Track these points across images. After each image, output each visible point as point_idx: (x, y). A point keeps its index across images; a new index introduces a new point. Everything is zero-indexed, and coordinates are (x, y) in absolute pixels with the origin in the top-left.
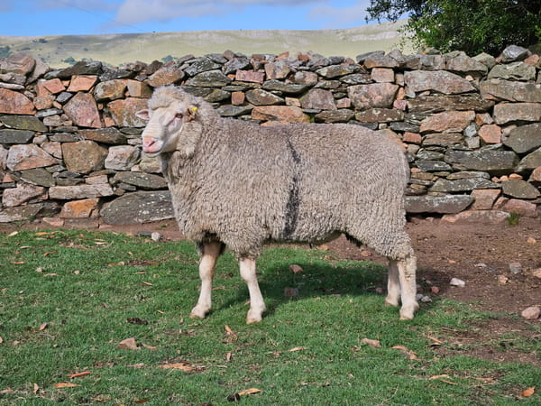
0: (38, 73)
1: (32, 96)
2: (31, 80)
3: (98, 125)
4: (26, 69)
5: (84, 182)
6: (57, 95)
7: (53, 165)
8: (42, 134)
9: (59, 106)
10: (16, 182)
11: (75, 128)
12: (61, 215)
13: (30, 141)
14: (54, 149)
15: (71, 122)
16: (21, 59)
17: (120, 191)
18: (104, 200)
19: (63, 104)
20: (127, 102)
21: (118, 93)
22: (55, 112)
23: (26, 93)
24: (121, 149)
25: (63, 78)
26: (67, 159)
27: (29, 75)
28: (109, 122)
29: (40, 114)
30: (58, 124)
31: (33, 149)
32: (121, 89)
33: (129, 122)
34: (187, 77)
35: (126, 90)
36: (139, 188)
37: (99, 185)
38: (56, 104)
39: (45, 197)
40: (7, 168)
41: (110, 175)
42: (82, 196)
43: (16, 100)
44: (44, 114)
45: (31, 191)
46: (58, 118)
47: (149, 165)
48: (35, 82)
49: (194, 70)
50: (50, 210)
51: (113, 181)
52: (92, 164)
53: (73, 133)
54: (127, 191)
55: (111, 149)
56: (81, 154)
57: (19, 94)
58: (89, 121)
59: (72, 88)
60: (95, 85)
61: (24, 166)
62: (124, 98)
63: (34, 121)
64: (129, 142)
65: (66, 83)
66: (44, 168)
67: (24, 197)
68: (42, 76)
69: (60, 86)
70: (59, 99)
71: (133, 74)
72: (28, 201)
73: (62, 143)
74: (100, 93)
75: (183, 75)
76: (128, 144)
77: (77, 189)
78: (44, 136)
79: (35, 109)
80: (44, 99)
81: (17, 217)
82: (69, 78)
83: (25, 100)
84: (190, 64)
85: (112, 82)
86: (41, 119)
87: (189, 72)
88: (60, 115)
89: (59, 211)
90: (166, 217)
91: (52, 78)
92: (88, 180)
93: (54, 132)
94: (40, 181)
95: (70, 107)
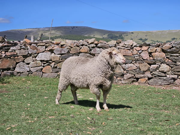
0: (134, 45)
1: (132, 51)
2: (132, 47)
3: (148, 59)
4: (131, 44)
5: (144, 74)
6: (138, 51)
7: (137, 69)
8: (134, 61)
9: (139, 54)
10: (127, 73)
11: (142, 60)
12: (138, 82)
13: (131, 63)
14: (137, 65)
15: (142, 58)
16: (130, 42)
17: (153, 77)
18: (149, 79)
19: (140, 53)
20: (156, 53)
21: (154, 51)
22: (138, 55)
23: (131, 50)
24: (154, 66)
25: (140, 47)
26: (140, 68)
27: (132, 46)
28: (151, 58)
29: (134, 56)
30: (138, 58)
31: (132, 65)
32: (155, 50)
33: (157, 58)
34: (173, 47)
35: (156, 50)
36: (159, 76)
37: (148, 74)
38: (138, 53)
39: (134, 77)
40: (125, 70)
41: (151, 72)
42: (143, 77)
43: (128, 52)
44: (135, 56)
45: (131, 75)
46: (139, 57)
47: (162, 70)
48: (133, 48)
49: (175, 45)
50: (135, 81)
51: (152, 74)
52: (146, 69)
53: (142, 61)
54: (155, 77)
55: (152, 65)
56: (144, 67)
57: (129, 50)
58: (146, 58)
59: (142, 49)
60: (148, 49)
61: (129, 69)
62: (156, 52)
63: (132, 57)
64: (157, 64)
65: (141, 48)
66: (134, 70)
67: (129, 77)
68: (135, 46)
69: (139, 49)
70: (139, 52)
71: (158, 46)
72: (130, 78)
73: (139, 63)
74: (149, 51)
75: (172, 46)
76: (156, 64)
77: (142, 75)
78: (135, 62)
79: (133, 54)
80: (135, 52)
81: (127, 82)
82: (142, 47)
83: (130, 52)
84: (174, 44)
85: (153, 48)
86: (134, 57)
87: (173, 46)
88: (139, 56)
89: (137, 81)
90: (165, 84)
91: (138, 46)
92: (145, 73)
93: (137, 60)
94: (133, 73)
95: (142, 54)
